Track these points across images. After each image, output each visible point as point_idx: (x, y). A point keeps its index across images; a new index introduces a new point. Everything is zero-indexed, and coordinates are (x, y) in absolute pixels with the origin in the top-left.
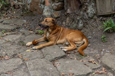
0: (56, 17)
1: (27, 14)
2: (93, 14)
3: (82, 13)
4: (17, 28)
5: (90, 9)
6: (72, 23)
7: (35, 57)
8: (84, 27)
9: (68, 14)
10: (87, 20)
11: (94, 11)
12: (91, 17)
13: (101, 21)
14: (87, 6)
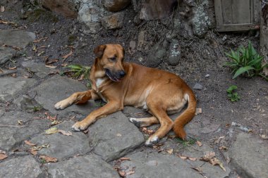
0: (112, 27)
1: (37, 15)
2: (205, 28)
3: (177, 22)
4: (14, 57)
5: (198, 15)
6: (152, 46)
7: (71, 150)
8: (183, 57)
9: (142, 20)
10: (192, 40)
11: (208, 20)
12: (200, 34)
13: (225, 44)
14: (191, 7)
